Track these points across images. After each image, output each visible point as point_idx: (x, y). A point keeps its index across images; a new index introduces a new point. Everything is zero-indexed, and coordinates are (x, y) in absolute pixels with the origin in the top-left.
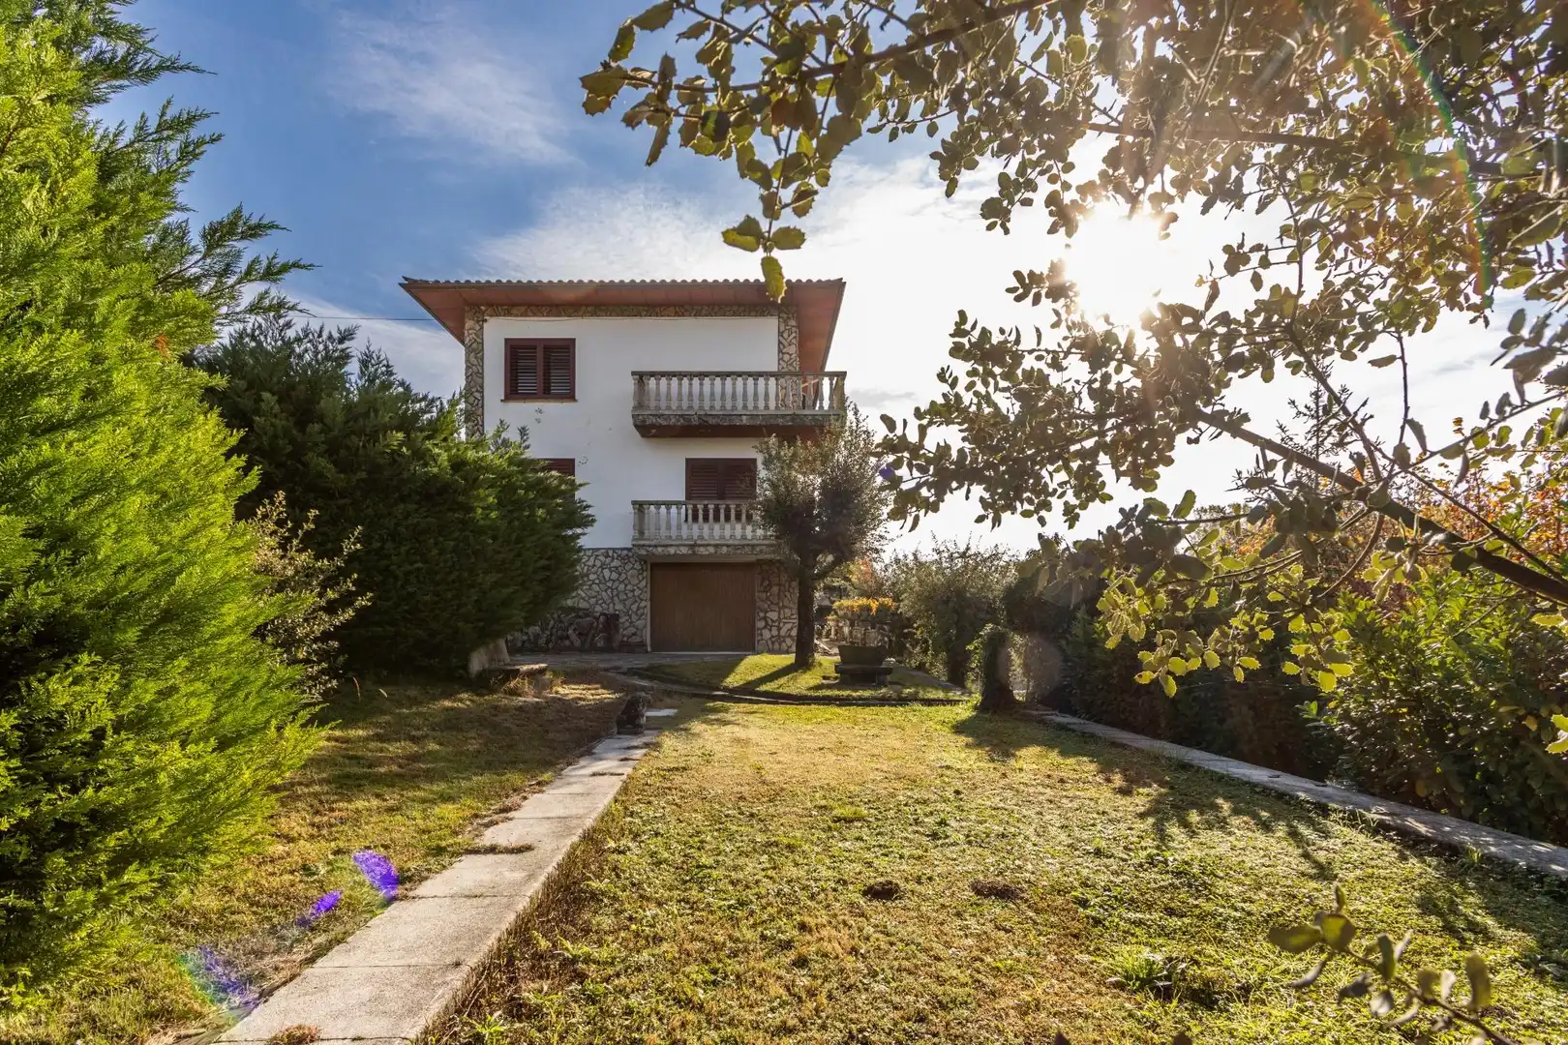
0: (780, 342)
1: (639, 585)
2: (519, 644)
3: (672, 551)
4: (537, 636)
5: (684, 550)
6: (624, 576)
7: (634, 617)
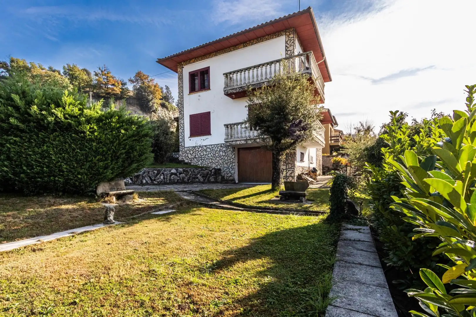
0: (286, 46)
1: (233, 157)
2: (176, 181)
3: (238, 143)
4: (183, 178)
5: (243, 142)
6: (227, 154)
7: (231, 170)
